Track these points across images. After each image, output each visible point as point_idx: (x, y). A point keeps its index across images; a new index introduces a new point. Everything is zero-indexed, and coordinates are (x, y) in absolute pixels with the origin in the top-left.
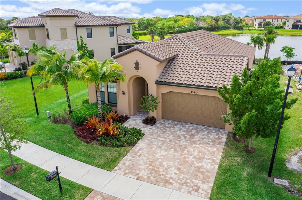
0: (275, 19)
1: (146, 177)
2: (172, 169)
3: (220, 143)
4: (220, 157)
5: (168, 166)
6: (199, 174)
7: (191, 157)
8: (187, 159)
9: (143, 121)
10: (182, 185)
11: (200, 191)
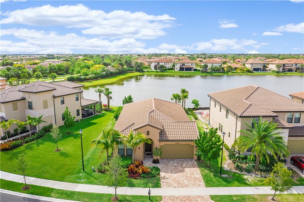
0: (166, 63)
1: (177, 186)
2: (185, 180)
3: (195, 166)
4: (199, 172)
5: (182, 180)
6: (197, 180)
7: (188, 174)
8: (188, 175)
9: (153, 162)
10: (193, 185)
11: (201, 185)
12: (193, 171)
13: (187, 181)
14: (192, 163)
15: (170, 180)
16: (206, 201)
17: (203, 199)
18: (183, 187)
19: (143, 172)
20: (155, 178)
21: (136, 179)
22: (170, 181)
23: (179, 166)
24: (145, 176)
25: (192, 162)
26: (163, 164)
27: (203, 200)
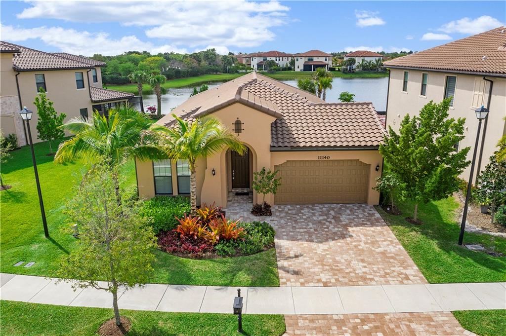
0: (279, 57)
1: (333, 281)
2: (354, 263)
3: (377, 220)
4: (393, 236)
5: (346, 260)
6: (392, 260)
7: (362, 244)
8: (360, 247)
9: (252, 212)
10: (385, 277)
11: (411, 278)
12: (374, 234)
13: (361, 264)
14: (366, 214)
15: (305, 261)
16: (445, 332)
17: (435, 326)
18: (352, 283)
19: (222, 238)
20: (258, 255)
21: (200, 258)
22: (306, 265)
23: (330, 222)
24: (227, 249)
25: (364, 211)
26: (281, 218)
27: (434, 330)
